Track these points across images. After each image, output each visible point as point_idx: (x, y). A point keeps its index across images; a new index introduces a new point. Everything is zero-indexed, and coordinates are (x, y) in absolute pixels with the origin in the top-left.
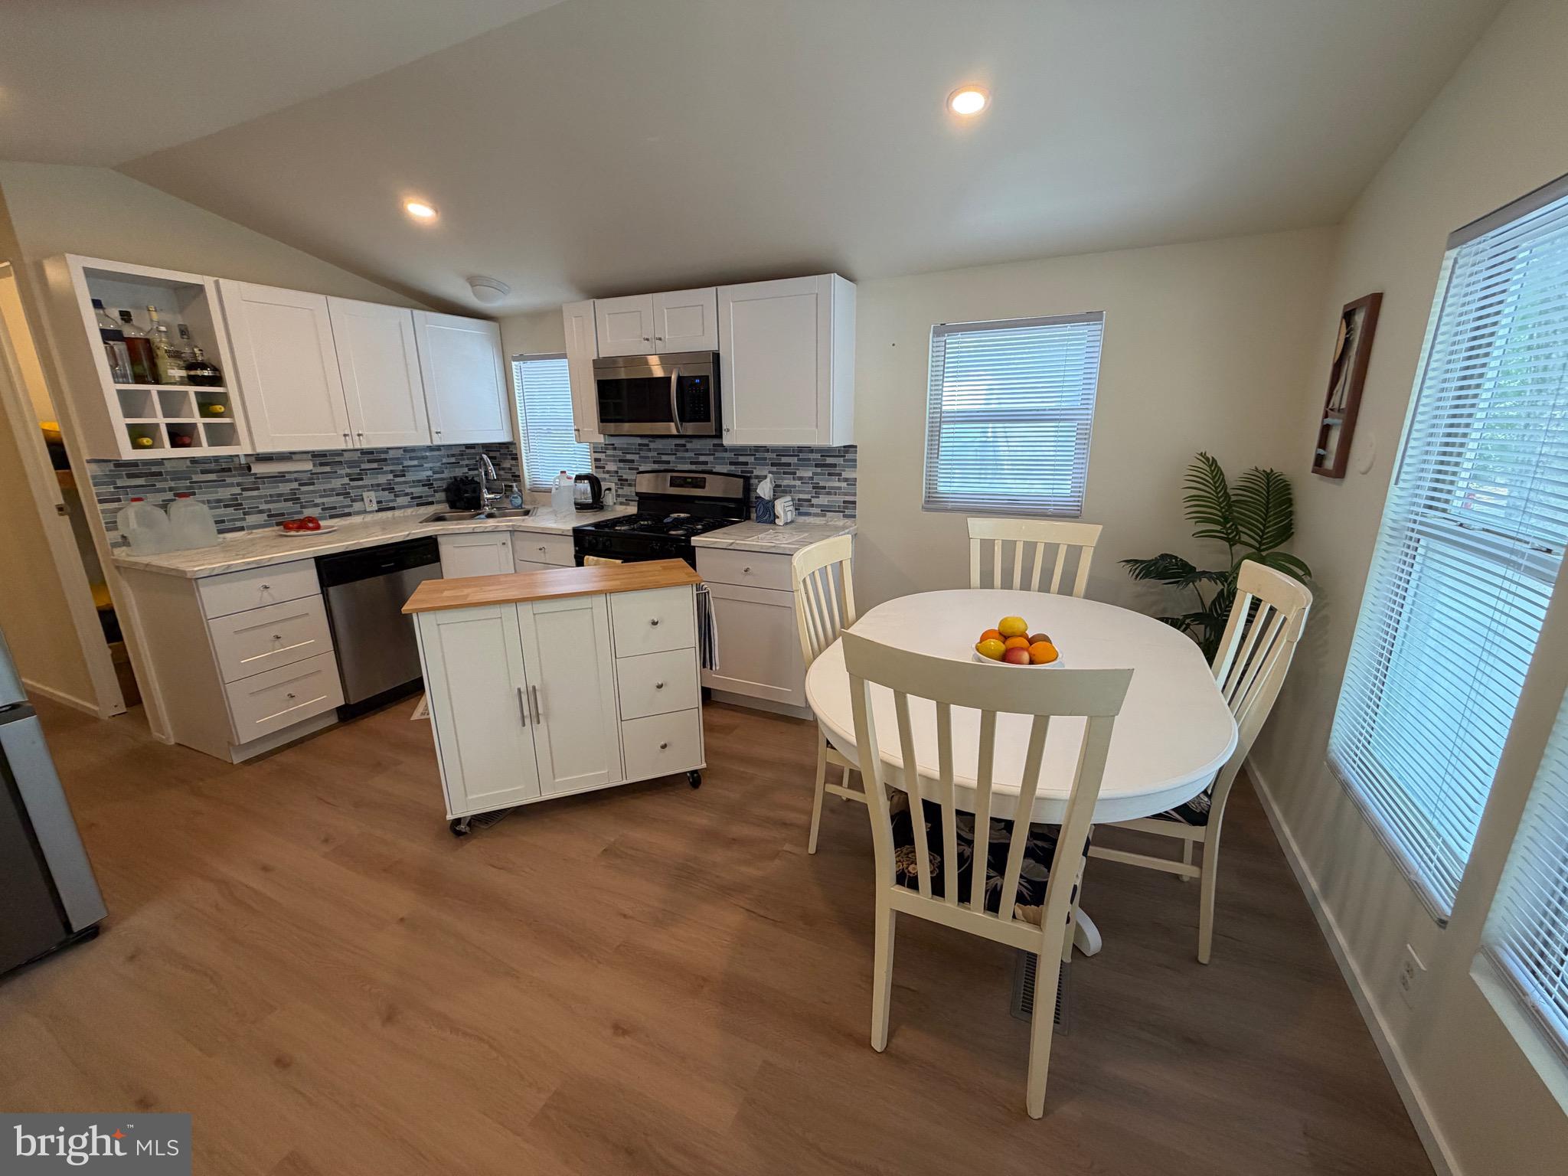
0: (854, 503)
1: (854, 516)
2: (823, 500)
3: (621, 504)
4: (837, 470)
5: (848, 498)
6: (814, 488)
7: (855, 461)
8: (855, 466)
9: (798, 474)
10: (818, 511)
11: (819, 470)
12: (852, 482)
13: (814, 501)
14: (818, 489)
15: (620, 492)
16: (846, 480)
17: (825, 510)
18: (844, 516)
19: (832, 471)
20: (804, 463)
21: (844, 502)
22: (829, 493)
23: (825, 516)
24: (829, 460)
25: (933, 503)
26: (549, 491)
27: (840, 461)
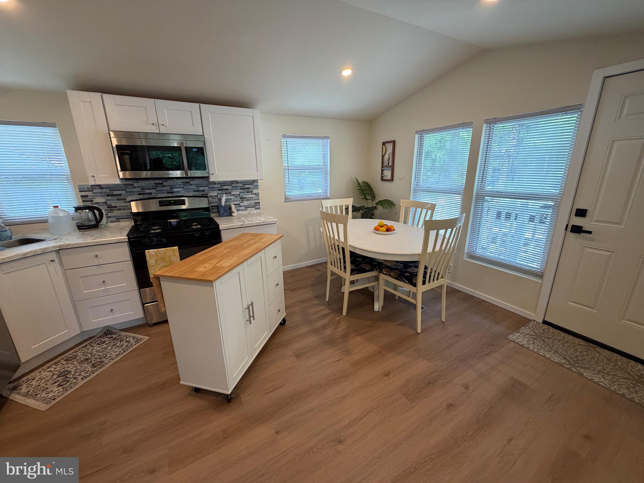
0: (259, 203)
1: (260, 208)
2: (245, 203)
3: (112, 222)
4: (251, 190)
5: (256, 201)
6: (240, 198)
7: (258, 186)
8: (258, 188)
9: (233, 193)
10: (244, 208)
11: (242, 191)
12: (257, 194)
13: (241, 204)
14: (242, 199)
15: (110, 215)
16: (255, 194)
17: (247, 207)
18: (255, 209)
19: (249, 191)
20: (235, 188)
21: (255, 203)
22: (248, 200)
23: (247, 210)
24: (247, 186)
25: (287, 200)
26: (46, 221)
27: (252, 186)
